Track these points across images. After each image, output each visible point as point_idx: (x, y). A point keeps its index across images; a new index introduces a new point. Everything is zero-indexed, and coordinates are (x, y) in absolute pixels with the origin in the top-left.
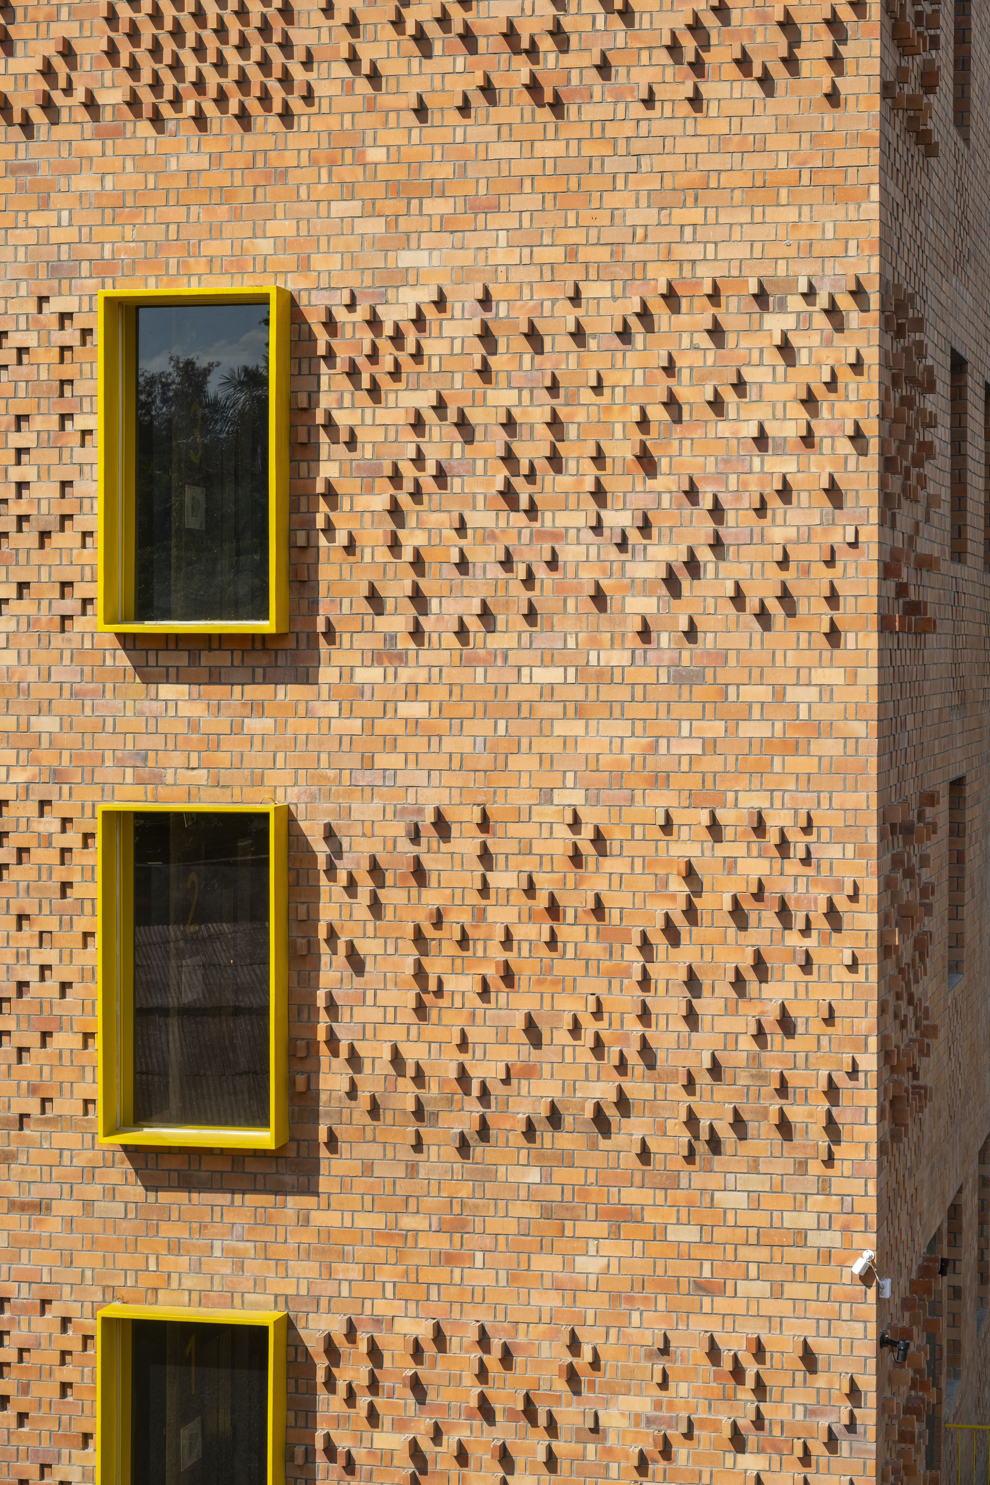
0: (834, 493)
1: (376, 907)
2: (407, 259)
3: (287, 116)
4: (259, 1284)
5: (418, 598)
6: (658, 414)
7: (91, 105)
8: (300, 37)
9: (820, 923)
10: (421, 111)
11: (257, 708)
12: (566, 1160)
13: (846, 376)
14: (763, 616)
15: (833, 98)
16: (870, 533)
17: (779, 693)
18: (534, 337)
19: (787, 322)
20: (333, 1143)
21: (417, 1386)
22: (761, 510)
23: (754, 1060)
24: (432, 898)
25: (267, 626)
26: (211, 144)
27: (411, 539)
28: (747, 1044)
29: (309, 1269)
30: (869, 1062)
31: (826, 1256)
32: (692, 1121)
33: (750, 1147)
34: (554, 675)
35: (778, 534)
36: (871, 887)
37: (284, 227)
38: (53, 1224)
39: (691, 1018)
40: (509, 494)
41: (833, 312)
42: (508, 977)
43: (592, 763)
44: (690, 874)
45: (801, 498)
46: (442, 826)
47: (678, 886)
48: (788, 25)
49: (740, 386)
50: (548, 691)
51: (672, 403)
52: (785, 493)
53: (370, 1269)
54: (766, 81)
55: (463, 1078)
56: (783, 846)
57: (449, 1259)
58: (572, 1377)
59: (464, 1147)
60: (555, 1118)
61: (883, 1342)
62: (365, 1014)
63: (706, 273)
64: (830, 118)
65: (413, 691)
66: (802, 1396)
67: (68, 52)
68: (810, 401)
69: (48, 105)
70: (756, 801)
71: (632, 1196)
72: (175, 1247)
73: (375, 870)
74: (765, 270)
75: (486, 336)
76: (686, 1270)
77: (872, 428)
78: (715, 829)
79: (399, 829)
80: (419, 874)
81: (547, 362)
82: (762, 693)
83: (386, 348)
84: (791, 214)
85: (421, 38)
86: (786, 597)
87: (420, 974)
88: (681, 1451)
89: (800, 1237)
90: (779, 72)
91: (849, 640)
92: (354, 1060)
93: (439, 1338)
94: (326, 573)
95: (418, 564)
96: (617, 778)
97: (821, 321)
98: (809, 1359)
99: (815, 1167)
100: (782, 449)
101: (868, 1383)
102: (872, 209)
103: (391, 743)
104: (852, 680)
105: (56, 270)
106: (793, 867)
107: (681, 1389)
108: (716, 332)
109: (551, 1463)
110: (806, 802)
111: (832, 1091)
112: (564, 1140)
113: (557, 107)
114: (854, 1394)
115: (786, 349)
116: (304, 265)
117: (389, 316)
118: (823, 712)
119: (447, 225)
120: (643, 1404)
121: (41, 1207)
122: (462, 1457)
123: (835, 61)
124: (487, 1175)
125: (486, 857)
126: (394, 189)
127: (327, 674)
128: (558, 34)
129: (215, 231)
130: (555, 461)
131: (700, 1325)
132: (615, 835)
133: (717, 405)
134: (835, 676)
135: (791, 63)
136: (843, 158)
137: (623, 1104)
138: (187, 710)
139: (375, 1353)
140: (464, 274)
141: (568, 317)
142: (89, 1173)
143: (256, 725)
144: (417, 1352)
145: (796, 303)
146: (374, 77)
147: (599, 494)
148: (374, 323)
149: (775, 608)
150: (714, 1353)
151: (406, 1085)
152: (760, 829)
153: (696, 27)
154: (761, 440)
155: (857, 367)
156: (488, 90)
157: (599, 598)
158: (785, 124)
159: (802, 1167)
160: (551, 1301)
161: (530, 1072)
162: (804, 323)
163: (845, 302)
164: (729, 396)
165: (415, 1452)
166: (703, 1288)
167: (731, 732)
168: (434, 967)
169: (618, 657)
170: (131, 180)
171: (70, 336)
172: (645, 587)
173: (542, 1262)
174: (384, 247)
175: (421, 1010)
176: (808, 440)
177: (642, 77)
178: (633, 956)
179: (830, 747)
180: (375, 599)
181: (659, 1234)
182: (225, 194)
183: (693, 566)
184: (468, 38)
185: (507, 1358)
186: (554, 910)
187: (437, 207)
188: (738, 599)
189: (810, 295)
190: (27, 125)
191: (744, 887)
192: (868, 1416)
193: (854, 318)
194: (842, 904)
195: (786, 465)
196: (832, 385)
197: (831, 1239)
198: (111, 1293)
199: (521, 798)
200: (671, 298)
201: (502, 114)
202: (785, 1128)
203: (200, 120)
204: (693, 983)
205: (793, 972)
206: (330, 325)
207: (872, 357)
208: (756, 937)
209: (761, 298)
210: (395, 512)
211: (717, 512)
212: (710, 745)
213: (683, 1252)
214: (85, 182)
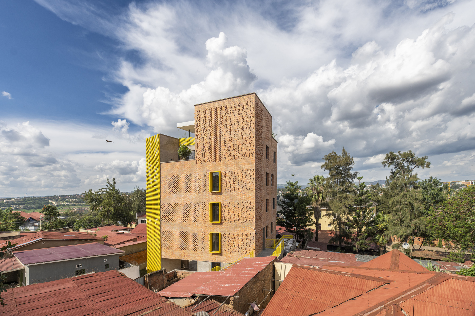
0: (252, 182)
1: (226, 208)
2: (227, 169)
3: (220, 161)
4: (219, 231)
5: (228, 189)
6: (242, 178)
7: (209, 161)
8: (221, 156)
9: (251, 208)
10: (228, 160)
11: (219, 196)
12: (237, 223)
13: (253, 175)
14: (248, 189)
15: (252, 158)
16: (254, 184)
17: (249, 194)
18: (235, 173)
19: (249, 172)
20: (223, 222)
21: (228, 236)
22: (248, 183)
23: (248, 217)
24: (229, 207)
25: (219, 191)
26: (216, 163)
27: (228, 186)
28: (247, 216)
29: (222, 230)
30: (254, 216)
31: (252, 228)
32: (244, 220)
33: (247, 222)
34: (236, 194)
35: (249, 185)
36: (254, 206)
37: (220, 167)
38: (208, 227)
39: (244, 214)
40: (233, 183)
41: (252, 171)
42: (233, 212)
43: (238, 199)
44: (244, 205)
45: (250, 182)
46: (229, 203)
47: (243, 206)
48: (249, 154)
49: (247, 176)
50: (236, 195)
51: (243, 177)
52: (249, 182)
53: (225, 230)
54: (248, 157)
55: (231, 218)
56: (249, 203)
57: (230, 229)
58: (237, 236)
59: (231, 222)
60: (236, 220)
61: (255, 233)
62: (225, 214)
63: (245, 169)
64: (252, 159)
65: (228, 195)
66: (250, 237)
67: (208, 158)
68: (251, 176)
69: (207, 161)
70: (248, 201)
71: (240, 225)
72: (214, 229)
73: (226, 206)
74: (248, 169)
75: (232, 173)
76: (244, 229)
77: (254, 178)
78: (245, 202)
79: (227, 203)
80: (228, 206)
81: (235, 175)
82: (248, 194)
83: (226, 174)
84: (249, 165)
85: (228, 156)
86: (249, 188)
87: (228, 212)
88: (243, 240)
89: (250, 227)
90: (249, 157)
91: (253, 191)
92: (224, 217)
93: (229, 234)
94: (223, 188)
95: (228, 187)
96: (240, 200)
97: (251, 172)
98: (251, 234)
99: (251, 223)
100: (249, 179)
101: (254, 236)
102: (254, 165)
103: (227, 198)
104: (253, 193)
105: (208, 171)
106: (250, 205)
107: (243, 236)
108: (245, 172)
109: (236, 241)
110: (251, 201)
111: (252, 218)
112: (237, 222)
113: (236, 159)
114: (253, 236)
115: (249, 173)
116: (222, 170)
117: (226, 173)
118: (252, 195)
119: (230, 167)
120: (241, 237)
121: (207, 226)
122: (231, 241)
123: (252, 156)
124: (232, 224)
125: (232, 205)
126: (227, 165)
127: (223, 194)
128: (236, 155)
129: (216, 168)
130: (236, 181)
131: (244, 233)
132: (239, 203)
133: (245, 177)
134: (252, 193)
135: (249, 156)
136: (253, 162)
137: (240, 219)
138: (215, 197)
139: (226, 235)
140: (231, 170)
141: (237, 172)
142: (210, 224)
143: (219, 197)
144: (228, 235)
145: (250, 171)
146: (225, 158)
147: (238, 183)
148: (225, 173)
149: (249, 189)
150: (245, 234)
151: (228, 219)
152: (248, 202)
153: (244, 154)
154: (248, 179)
155: (253, 174)
156: (232, 159)
157: (238, 189)
158: (249, 160)
159: (250, 223)
160: (236, 231)
161: (235, 218)
162: (250, 172)
163: (253, 170)
164: (246, 176)
165: (228, 241)
166: (245, 230)
167: (246, 197)
168: (229, 211)
169: (240, 192)
170: (212, 165)
171: (208, 175)
172: (241, 188)
173: (235, 229)
174: (226, 168)
175: (228, 214)
176: (251, 179)
177: (241, 157)
178: (241, 211)
179: (252, 197)
180: (225, 189)
181: (242, 227)
182: (217, 166)
183: (244, 187)
184: (231, 156)
185: (233, 235)
186: (236, 208)
187: (229, 166)
188: (246, 189)
189: (251, 170)
190: (206, 162)
191: (247, 206)
192: (254, 238)
193: (253, 171)
194: (253, 207)
195: (249, 180)
196: (252, 175)
197: (252, 227)
198: (211, 232)
199: (234, 201)
200: (243, 171)
201: (233, 160)
202: (249, 220)
203: (216, 161)
204: (244, 212)
205: (250, 211)
206: (223, 173)
207: (254, 174)
208: (248, 209)
209: (248, 170)
210: (227, 184)
211: (245, 183)
212: (245, 198)
213: (243, 228)
214: (209, 165)
